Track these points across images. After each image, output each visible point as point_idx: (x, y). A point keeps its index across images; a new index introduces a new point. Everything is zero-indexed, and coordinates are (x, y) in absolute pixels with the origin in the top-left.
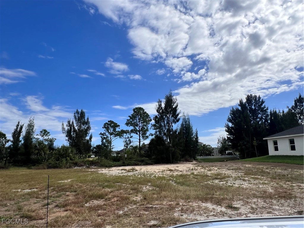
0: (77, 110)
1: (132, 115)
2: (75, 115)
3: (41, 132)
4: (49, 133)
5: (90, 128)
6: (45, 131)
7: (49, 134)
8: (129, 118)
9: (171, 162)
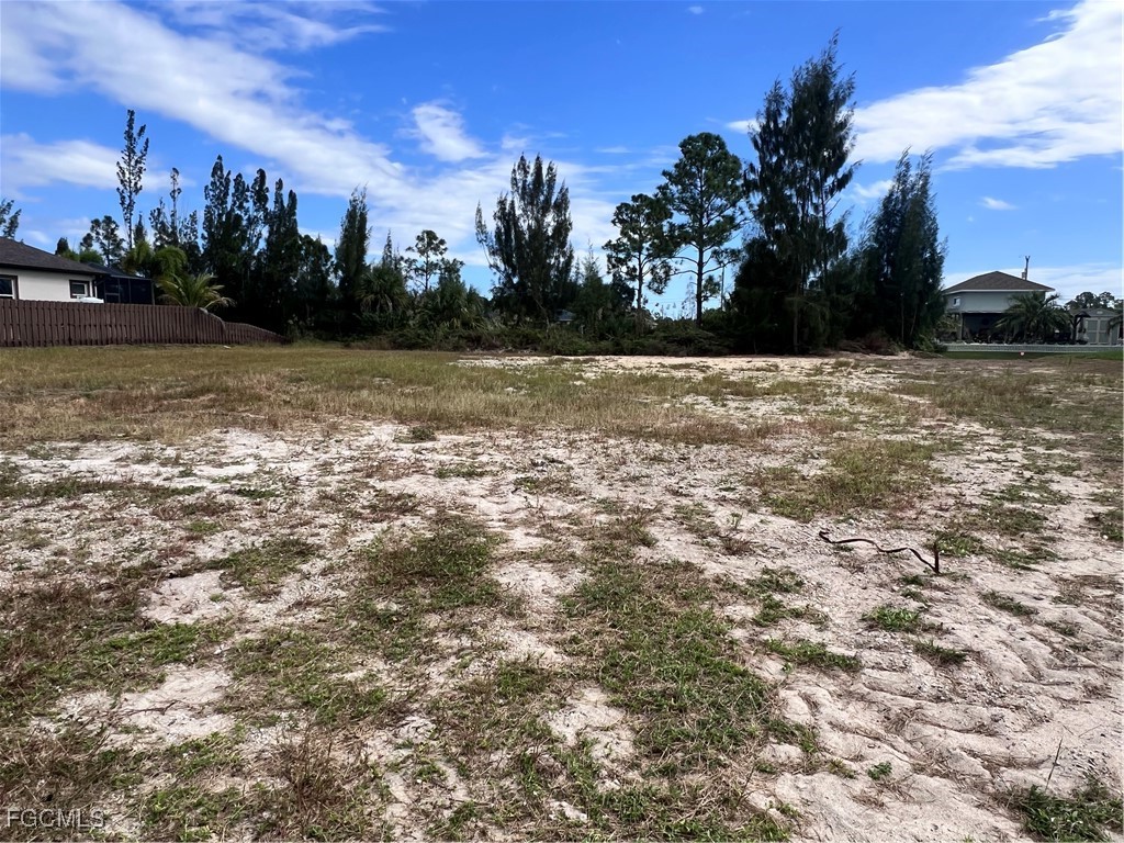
0: (522, 158)
1: (676, 166)
2: (515, 179)
3: (420, 239)
4: (442, 242)
5: (570, 224)
6: (431, 235)
7: (442, 247)
8: (664, 181)
9: (796, 349)
